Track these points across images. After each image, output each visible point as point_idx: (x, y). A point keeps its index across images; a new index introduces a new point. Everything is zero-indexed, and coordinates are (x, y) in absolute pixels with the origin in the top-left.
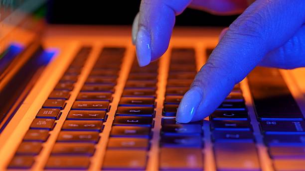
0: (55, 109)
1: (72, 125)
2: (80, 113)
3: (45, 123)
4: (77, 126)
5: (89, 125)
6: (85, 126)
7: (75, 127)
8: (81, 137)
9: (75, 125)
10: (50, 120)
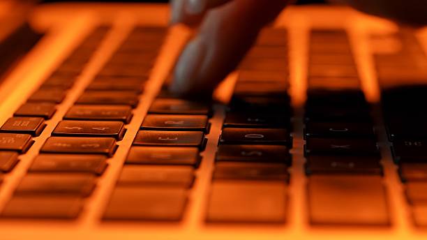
0: (34, 119)
1: (60, 144)
2: (77, 125)
3: (13, 141)
4: (69, 145)
5: (90, 145)
6: (83, 146)
7: (66, 147)
8: (73, 165)
9: (64, 145)
10: (23, 135)
